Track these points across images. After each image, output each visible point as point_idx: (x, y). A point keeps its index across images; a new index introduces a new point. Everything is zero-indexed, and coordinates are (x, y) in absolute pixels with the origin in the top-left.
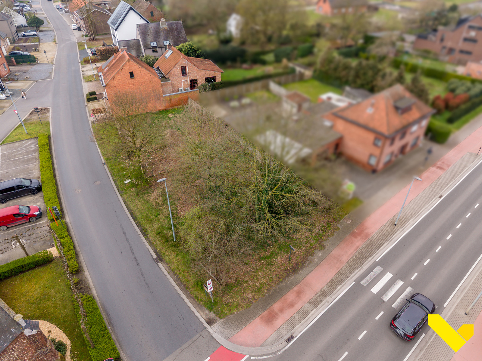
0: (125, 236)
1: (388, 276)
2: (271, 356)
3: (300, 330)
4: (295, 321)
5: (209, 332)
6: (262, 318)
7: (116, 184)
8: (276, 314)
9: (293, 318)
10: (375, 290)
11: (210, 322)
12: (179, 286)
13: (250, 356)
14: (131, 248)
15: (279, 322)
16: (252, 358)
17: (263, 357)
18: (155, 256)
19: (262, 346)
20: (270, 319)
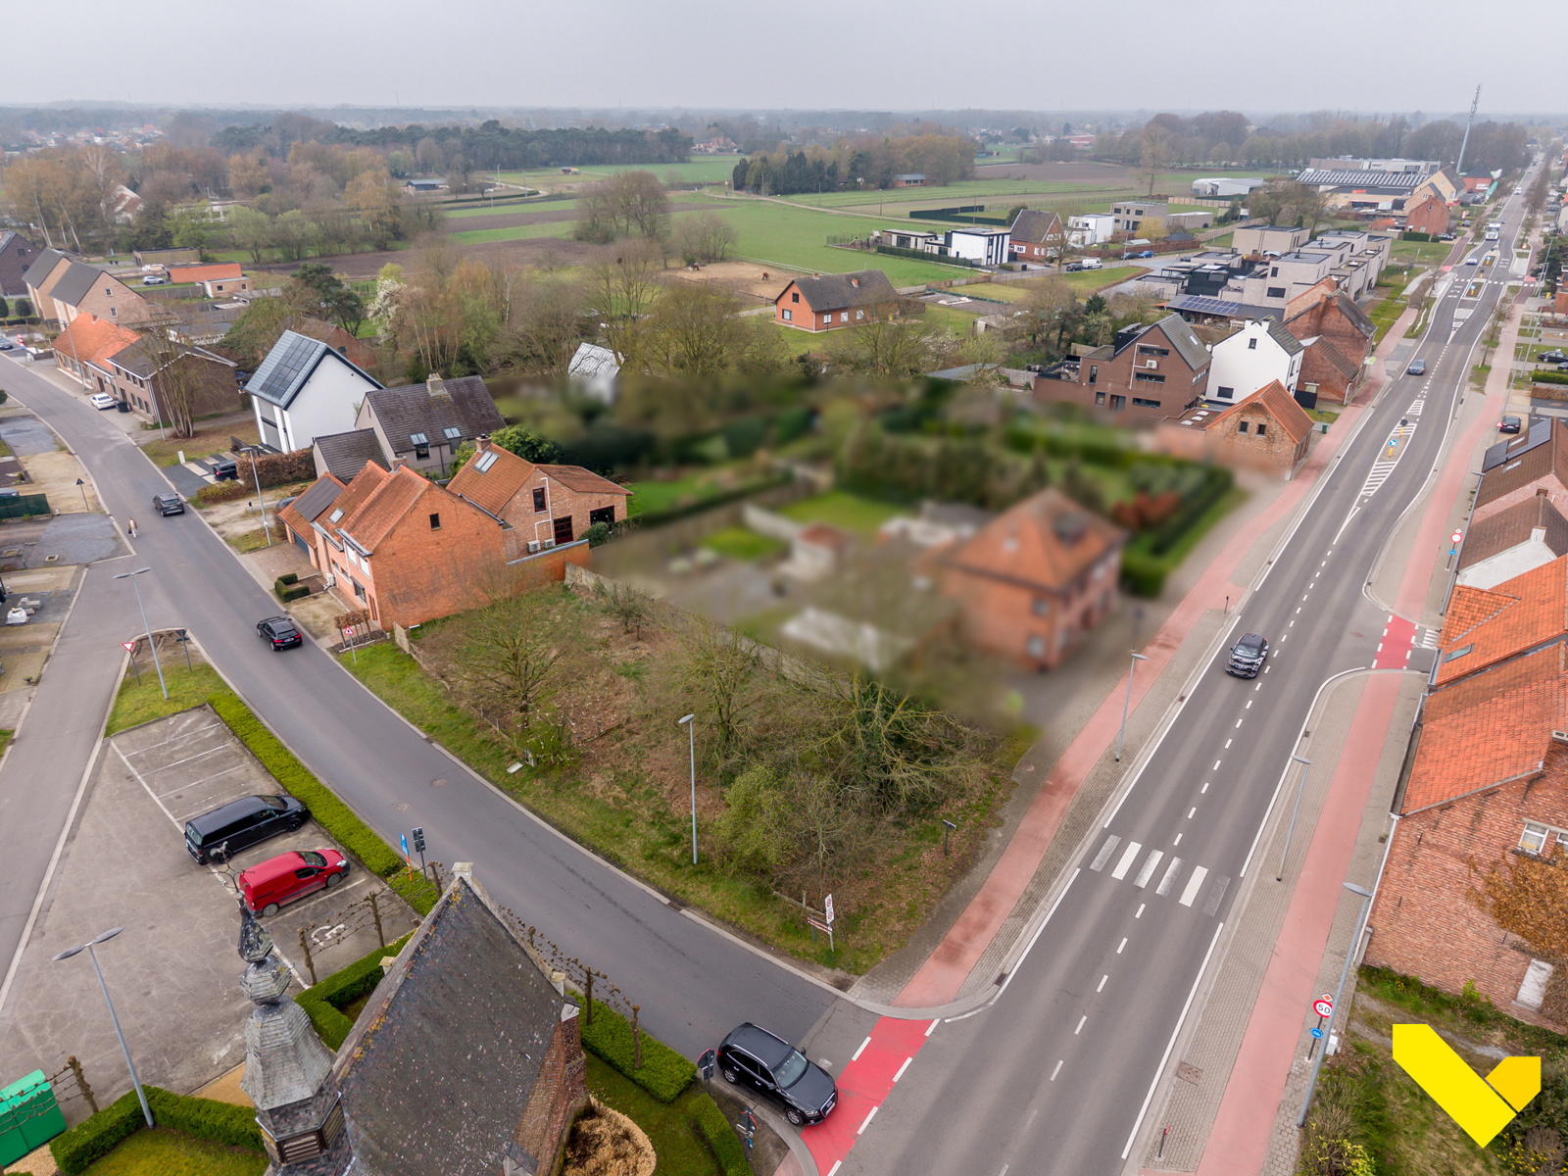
0: (577, 875)
1: (1134, 849)
2: (980, 1010)
3: (1015, 961)
4: (999, 949)
5: (848, 1002)
6: (936, 958)
7: (488, 779)
8: (960, 946)
9: (992, 946)
10: (1120, 872)
11: (843, 985)
12: (747, 941)
13: (942, 1020)
14: (603, 894)
15: (971, 957)
16: (947, 1021)
17: (967, 1016)
18: (666, 901)
19: (955, 1000)
20: (953, 955)
